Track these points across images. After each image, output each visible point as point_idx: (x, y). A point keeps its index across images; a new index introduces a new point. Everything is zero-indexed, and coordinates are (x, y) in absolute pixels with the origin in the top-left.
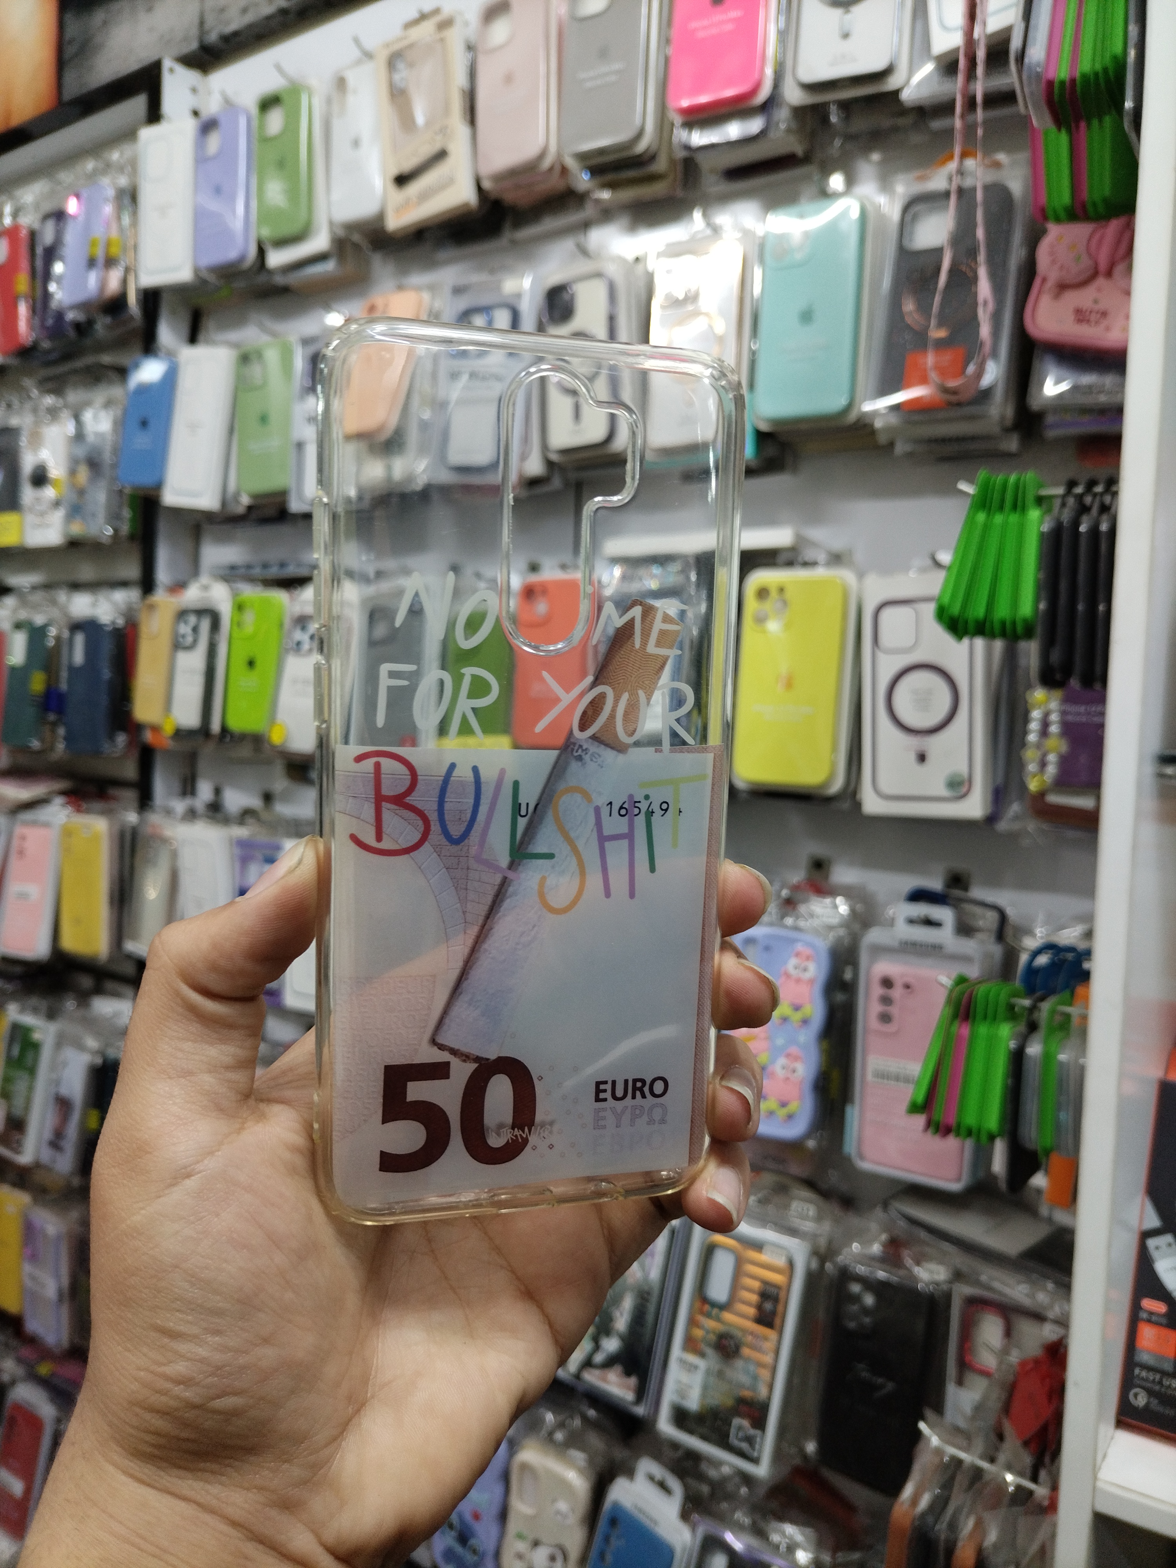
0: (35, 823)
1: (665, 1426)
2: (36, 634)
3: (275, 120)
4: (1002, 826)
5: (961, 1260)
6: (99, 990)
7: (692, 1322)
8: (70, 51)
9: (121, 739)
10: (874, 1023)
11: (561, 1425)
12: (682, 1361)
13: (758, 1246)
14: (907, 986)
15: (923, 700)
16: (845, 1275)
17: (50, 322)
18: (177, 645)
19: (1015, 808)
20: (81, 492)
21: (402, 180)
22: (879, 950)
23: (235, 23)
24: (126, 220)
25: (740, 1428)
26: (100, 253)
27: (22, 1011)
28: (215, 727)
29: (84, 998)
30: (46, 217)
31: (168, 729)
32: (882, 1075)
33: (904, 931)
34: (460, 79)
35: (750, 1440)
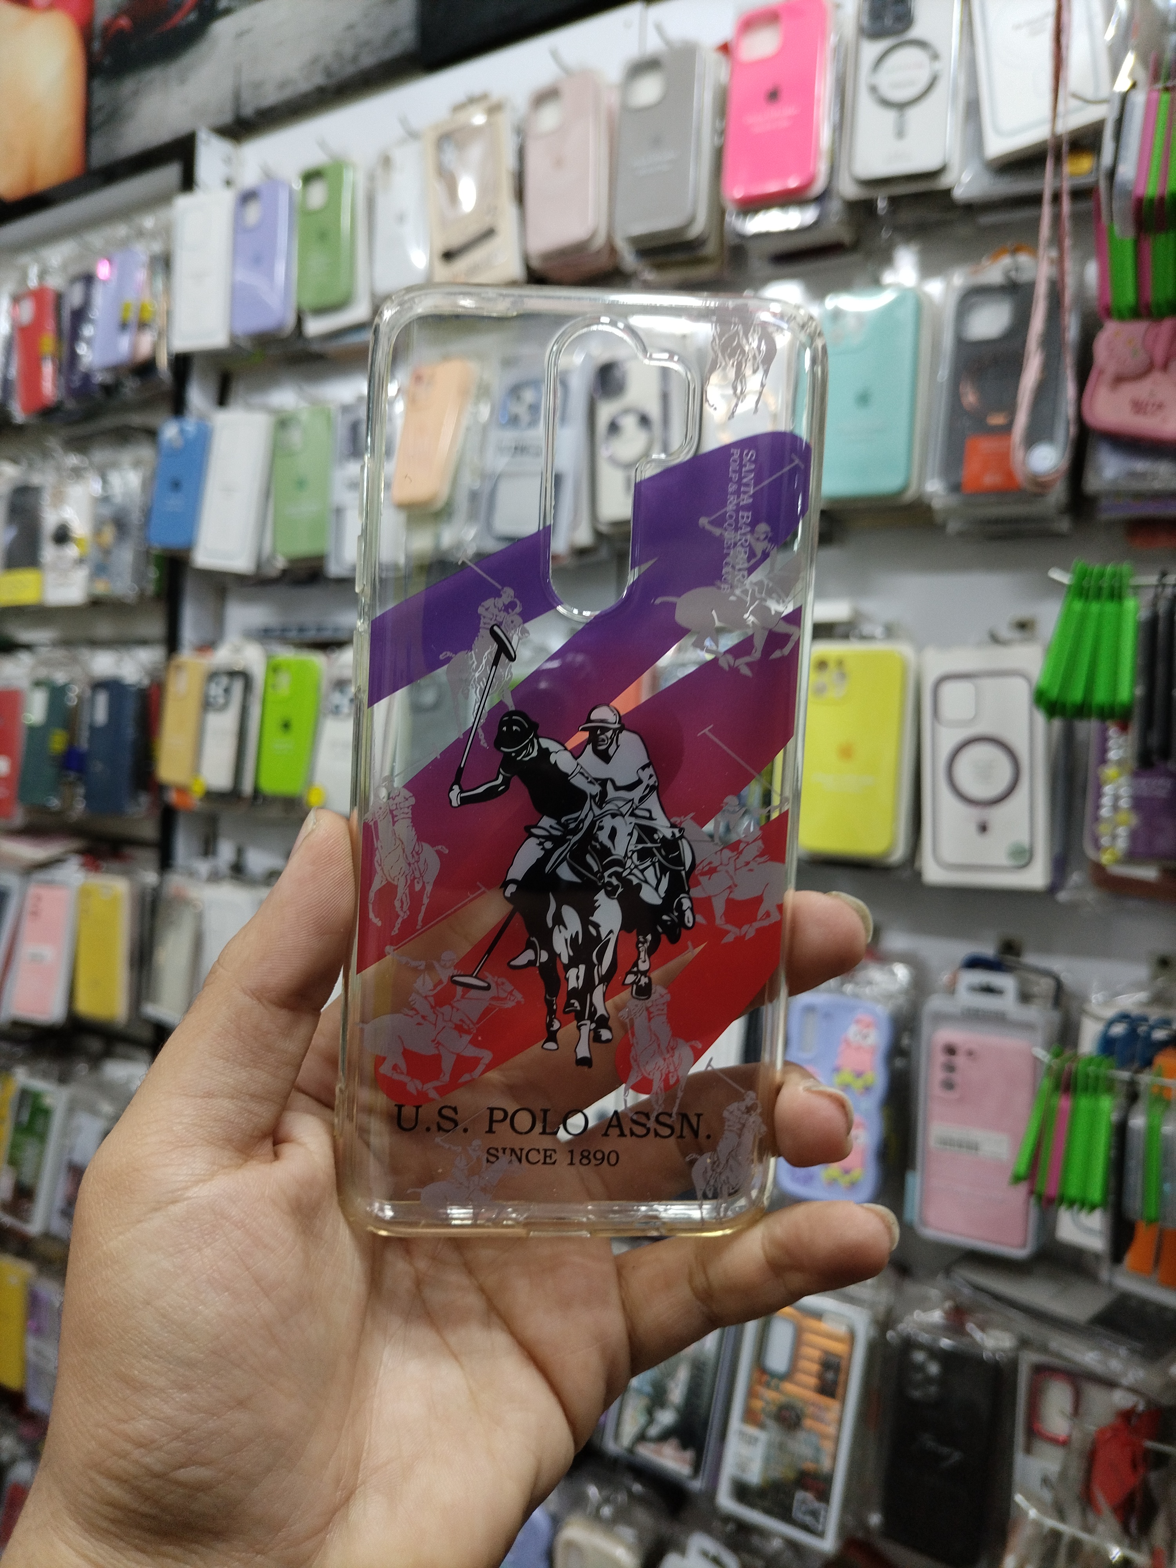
0: (50, 883)
1: (726, 1501)
2: (57, 694)
3: (317, 194)
4: (1063, 896)
5: (1028, 1327)
6: (108, 1053)
7: (751, 1394)
8: (98, 118)
9: (144, 799)
10: (937, 1090)
11: (606, 1501)
12: (742, 1434)
13: (818, 1315)
14: (970, 1053)
15: (985, 772)
16: (909, 1344)
17: (77, 382)
18: (207, 705)
19: (1075, 878)
20: (107, 552)
21: (449, 256)
22: (941, 1018)
23: (271, 97)
24: (159, 284)
25: (804, 1502)
26: (132, 317)
27: (32, 1074)
28: (247, 787)
29: (96, 1061)
30: (74, 280)
31: (198, 790)
32: (946, 1142)
33: (966, 999)
34: (509, 161)
35: (815, 1514)
